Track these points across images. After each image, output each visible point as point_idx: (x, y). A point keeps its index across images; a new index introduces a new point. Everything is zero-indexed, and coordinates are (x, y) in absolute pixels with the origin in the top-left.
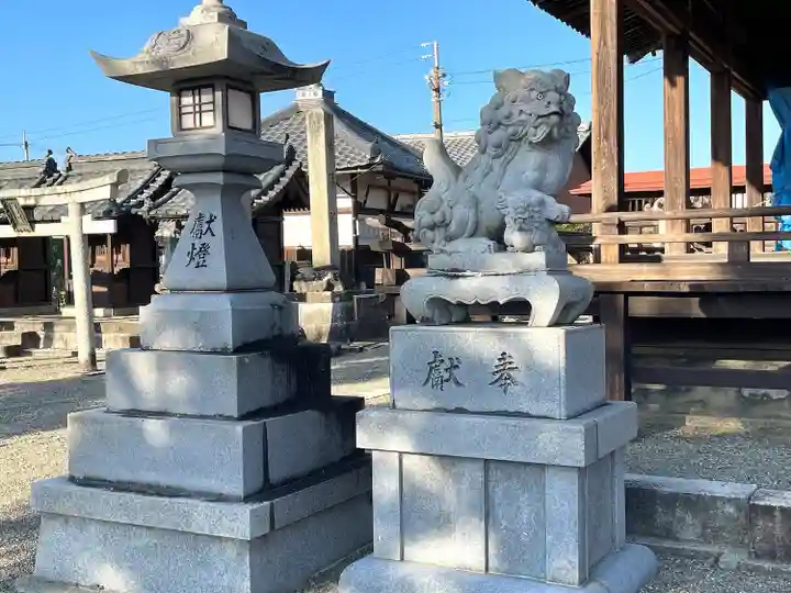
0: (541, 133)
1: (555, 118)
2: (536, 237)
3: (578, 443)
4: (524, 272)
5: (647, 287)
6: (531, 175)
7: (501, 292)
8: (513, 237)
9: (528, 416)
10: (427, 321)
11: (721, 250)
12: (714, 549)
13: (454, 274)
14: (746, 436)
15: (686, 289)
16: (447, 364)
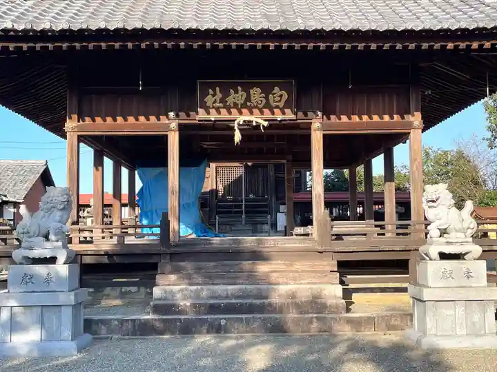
0: (62, 207)
1: (66, 203)
2: (59, 237)
3: (72, 298)
4: (55, 248)
5: (89, 253)
6: (58, 218)
7: (48, 254)
8: (52, 237)
9: (56, 291)
10: (21, 264)
11: (115, 239)
12: (110, 336)
13: (31, 249)
14: (122, 305)
15: (103, 253)
16: (29, 277)
